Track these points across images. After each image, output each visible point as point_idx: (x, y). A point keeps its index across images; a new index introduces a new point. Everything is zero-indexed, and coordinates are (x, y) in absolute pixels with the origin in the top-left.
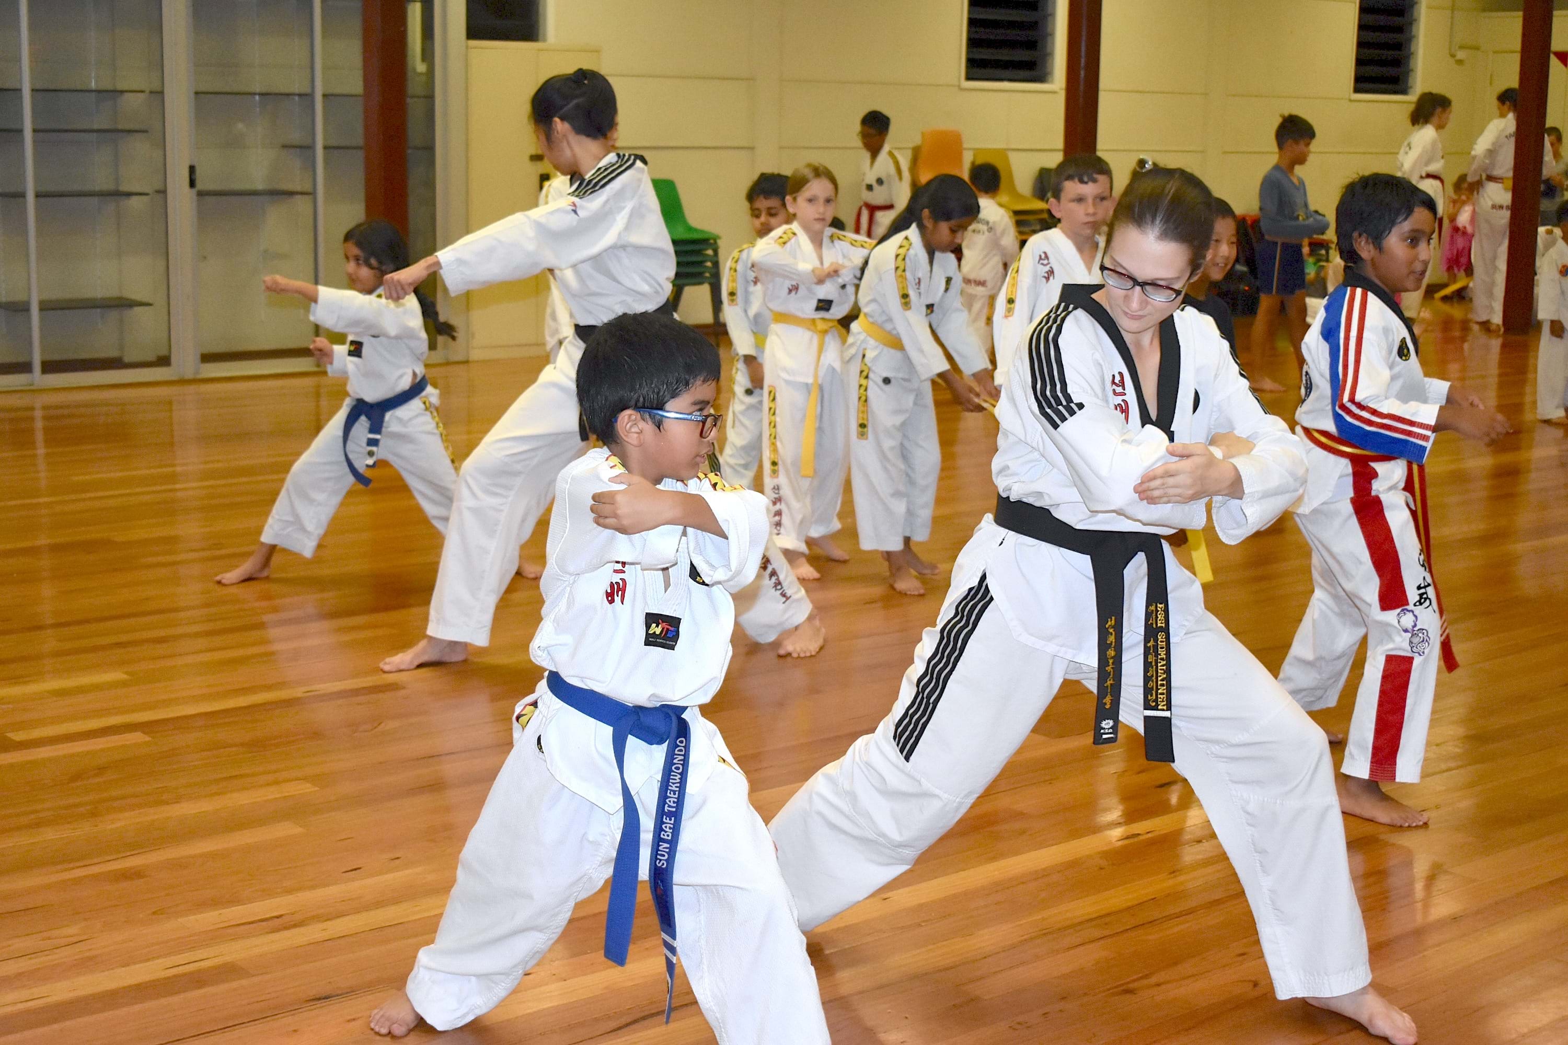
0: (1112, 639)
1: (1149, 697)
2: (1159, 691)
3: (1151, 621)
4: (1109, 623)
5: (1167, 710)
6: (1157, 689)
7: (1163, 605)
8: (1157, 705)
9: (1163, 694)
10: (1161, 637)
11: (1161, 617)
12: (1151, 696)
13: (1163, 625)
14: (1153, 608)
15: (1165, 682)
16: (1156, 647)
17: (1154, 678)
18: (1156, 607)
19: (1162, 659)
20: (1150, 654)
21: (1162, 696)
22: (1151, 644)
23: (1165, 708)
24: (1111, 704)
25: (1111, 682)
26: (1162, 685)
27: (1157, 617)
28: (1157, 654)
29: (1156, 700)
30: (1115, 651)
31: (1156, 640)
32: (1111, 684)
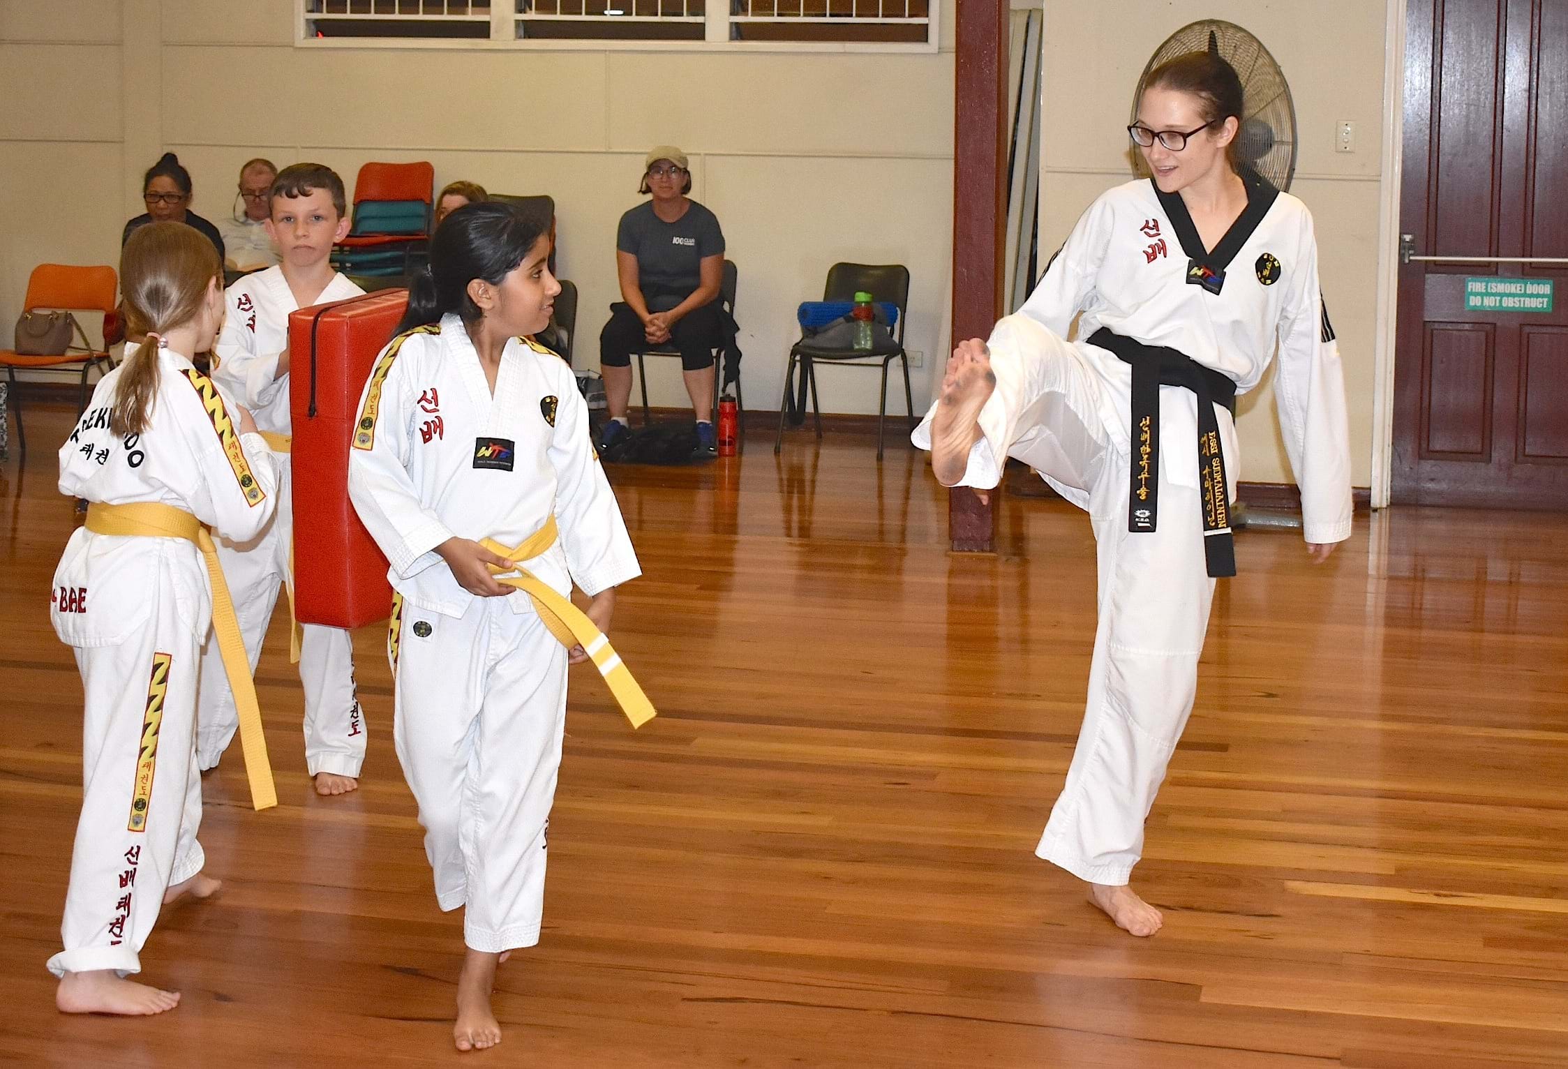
0: (1146, 437)
1: (1209, 519)
2: (1218, 512)
3: (1204, 451)
4: (1144, 422)
5: (1227, 527)
6: (1216, 510)
7: (1214, 433)
8: (1217, 524)
9: (1222, 513)
10: (1215, 462)
11: (1213, 444)
12: (1211, 517)
13: (1217, 451)
14: (1205, 438)
15: (1223, 503)
16: (1211, 474)
17: (1212, 501)
18: (1208, 436)
19: (1219, 482)
20: (1206, 480)
21: (1221, 516)
22: (1206, 471)
23: (1225, 525)
24: (1146, 495)
25: (1146, 475)
26: (1221, 506)
27: (1209, 446)
28: (1213, 479)
29: (1216, 520)
30: (1150, 447)
31: (1211, 466)
32: (1146, 478)
